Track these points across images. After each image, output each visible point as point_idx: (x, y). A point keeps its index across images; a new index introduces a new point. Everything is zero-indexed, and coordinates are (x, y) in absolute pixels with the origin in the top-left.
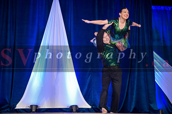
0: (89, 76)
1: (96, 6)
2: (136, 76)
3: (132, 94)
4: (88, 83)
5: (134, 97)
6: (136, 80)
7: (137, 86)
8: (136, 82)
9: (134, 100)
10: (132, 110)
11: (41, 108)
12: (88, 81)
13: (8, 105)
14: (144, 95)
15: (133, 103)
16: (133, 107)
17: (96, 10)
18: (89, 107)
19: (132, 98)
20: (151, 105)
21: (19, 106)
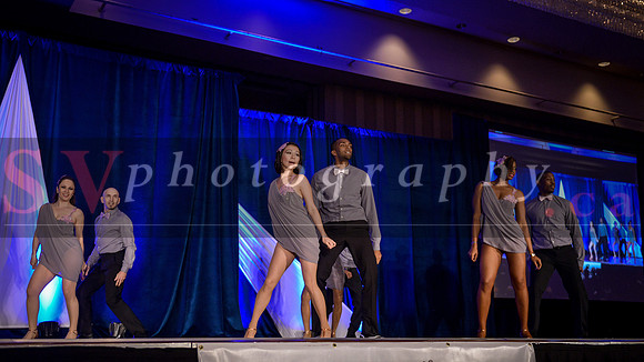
3: (189, 297)
7: (200, 278)
10: (185, 332)
14: (214, 298)
15: (190, 316)
16: (188, 325)
19: (187, 305)
20: (230, 320)
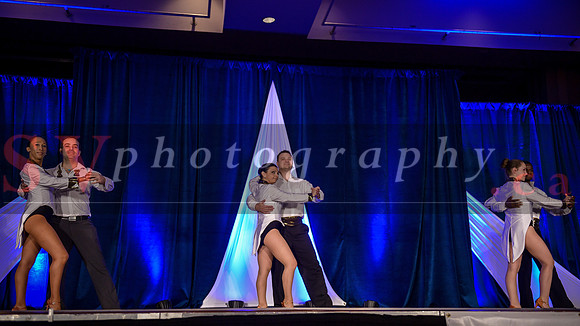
0: (339, 244)
1: (351, 106)
2: (433, 242)
3: (426, 278)
4: (338, 258)
5: (431, 282)
6: (433, 248)
7: (435, 261)
8: (433, 253)
9: (430, 288)
11: (249, 305)
12: (338, 253)
13: (187, 301)
14: (450, 279)
15: (429, 295)
16: (428, 303)
17: (351, 113)
18: (343, 303)
19: (426, 285)
20: (465, 298)
21: (207, 303)
